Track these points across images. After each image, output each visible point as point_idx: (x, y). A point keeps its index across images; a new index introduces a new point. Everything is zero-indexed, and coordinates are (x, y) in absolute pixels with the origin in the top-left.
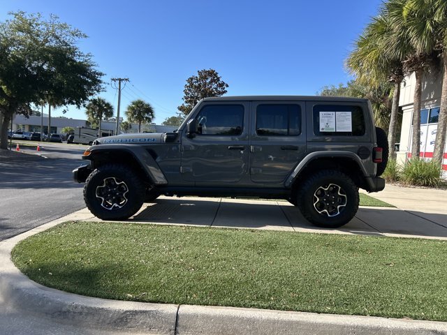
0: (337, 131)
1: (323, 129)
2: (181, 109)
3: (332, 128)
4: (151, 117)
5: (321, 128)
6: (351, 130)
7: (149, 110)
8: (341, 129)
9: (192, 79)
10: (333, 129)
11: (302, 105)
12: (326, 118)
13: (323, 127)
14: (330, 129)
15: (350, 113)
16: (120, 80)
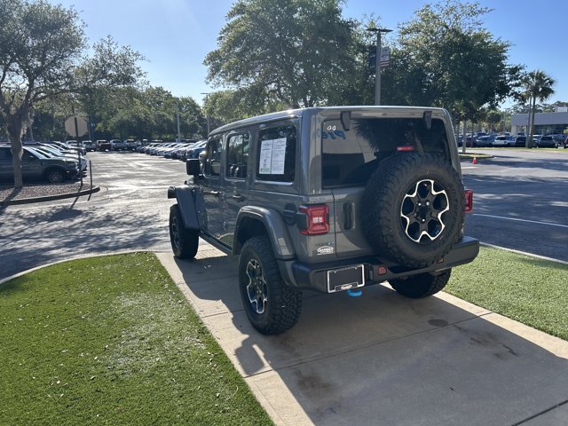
0: (272, 172)
1: (261, 170)
6: (282, 172)
8: (276, 169)
12: (265, 151)
13: (262, 166)
14: (267, 170)
15: (285, 139)
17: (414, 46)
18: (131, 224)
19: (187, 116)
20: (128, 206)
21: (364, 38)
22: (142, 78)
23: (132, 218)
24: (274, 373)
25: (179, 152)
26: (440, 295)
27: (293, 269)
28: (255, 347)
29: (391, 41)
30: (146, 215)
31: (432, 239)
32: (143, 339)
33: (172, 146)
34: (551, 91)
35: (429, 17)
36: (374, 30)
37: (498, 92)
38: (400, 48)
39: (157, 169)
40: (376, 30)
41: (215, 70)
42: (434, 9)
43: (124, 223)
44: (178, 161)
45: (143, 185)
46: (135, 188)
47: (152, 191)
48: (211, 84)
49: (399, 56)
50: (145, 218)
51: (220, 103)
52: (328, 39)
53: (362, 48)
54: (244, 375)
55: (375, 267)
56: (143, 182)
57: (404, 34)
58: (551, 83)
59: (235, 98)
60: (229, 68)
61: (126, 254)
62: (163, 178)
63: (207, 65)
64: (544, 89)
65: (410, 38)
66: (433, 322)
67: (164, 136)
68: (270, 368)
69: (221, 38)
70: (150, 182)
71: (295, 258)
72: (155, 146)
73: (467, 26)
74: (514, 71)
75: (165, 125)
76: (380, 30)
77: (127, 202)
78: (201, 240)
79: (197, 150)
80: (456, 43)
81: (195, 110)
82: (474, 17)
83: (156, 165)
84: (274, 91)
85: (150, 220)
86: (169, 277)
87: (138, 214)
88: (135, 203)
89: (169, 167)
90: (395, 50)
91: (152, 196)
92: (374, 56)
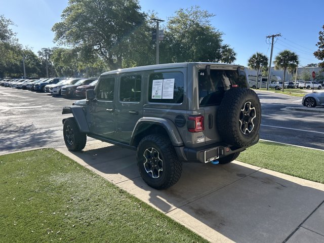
0: (163, 98)
2: (316, 54)
4: (296, 63)
5: (153, 95)
6: (172, 97)
7: (294, 58)
8: (166, 96)
10: (159, 96)
12: (156, 86)
15: (174, 79)
16: (273, 36)
17: (176, 31)
18: (16, 132)
19: (29, 62)
20: (8, 120)
21: (149, 24)
22: (13, 36)
23: (15, 128)
24: (178, 210)
25: (28, 85)
26: (234, 162)
27: (185, 151)
28: (158, 197)
29: (164, 26)
30: (24, 126)
31: (250, 132)
32: (88, 200)
33: (21, 81)
34: (235, 59)
35: (183, 16)
36: (155, 19)
37: (217, 58)
38: (168, 31)
39: (16, 96)
40: (156, 19)
41: (60, 35)
42: (185, 12)
43: (11, 131)
44: (27, 91)
45: (11, 106)
46: (8, 109)
47: (21, 110)
48: (57, 43)
49: (168, 35)
50: (25, 128)
51: (64, 55)
52: (132, 23)
53: (148, 29)
54: (164, 213)
55: (225, 148)
56: (11, 104)
57: (172, 23)
58: (235, 54)
59: (73, 53)
60: (70, 34)
61: (35, 150)
62: (24, 102)
63: (54, 31)
64: (231, 57)
65: (174, 26)
66: (238, 175)
67: (13, 75)
68: (174, 207)
69: (63, 15)
70: (16, 105)
71: (184, 145)
72: (8, 81)
73: (203, 22)
74: (224, 47)
75: (13, 68)
76: (158, 20)
77: (7, 118)
78: (88, 138)
79: (42, 84)
80: (198, 31)
81: (34, 59)
82: (206, 18)
83: (13, 93)
84: (96, 50)
85: (29, 128)
86: (76, 162)
87: (19, 125)
88: (12, 118)
89: (23, 94)
90: (166, 32)
91: (22, 113)
92: (155, 34)
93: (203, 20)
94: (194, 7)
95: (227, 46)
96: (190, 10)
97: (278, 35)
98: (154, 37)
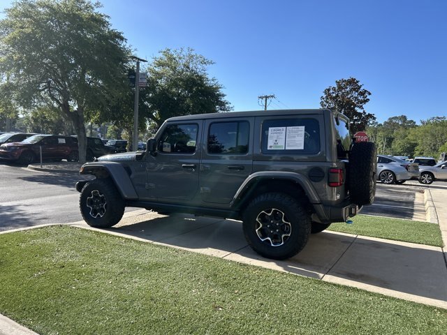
0: (287, 148)
1: (271, 147)
3: (281, 145)
5: (269, 145)
6: (302, 148)
8: (291, 147)
9: (329, 90)
11: (251, 121)
12: (276, 135)
13: (271, 145)
14: (279, 147)
15: (303, 127)
16: (266, 97)
17: (160, 76)
28: (290, 267)
36: (134, 58)
40: (136, 58)
54: (318, 279)
71: (322, 203)
76: (139, 59)
92: (134, 77)
93: (199, 67)
94: (186, 49)
95: (227, 103)
96: (179, 51)
97: (272, 96)
98: (133, 81)
